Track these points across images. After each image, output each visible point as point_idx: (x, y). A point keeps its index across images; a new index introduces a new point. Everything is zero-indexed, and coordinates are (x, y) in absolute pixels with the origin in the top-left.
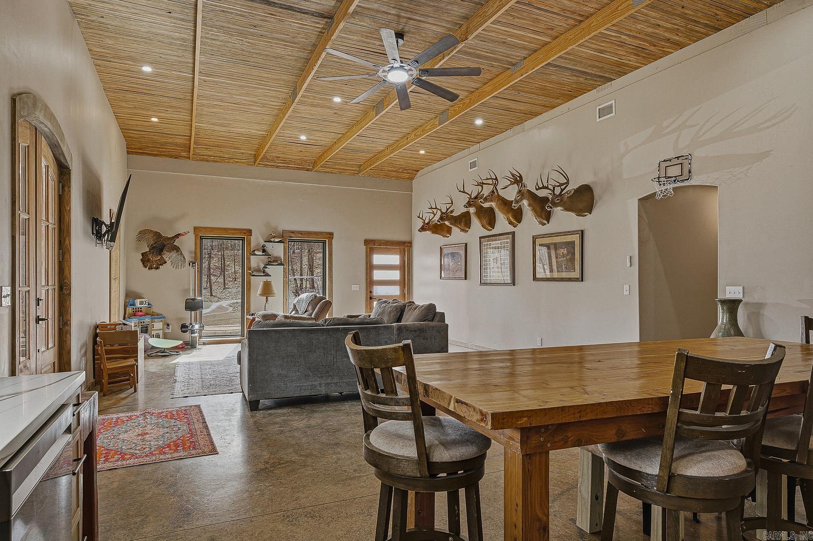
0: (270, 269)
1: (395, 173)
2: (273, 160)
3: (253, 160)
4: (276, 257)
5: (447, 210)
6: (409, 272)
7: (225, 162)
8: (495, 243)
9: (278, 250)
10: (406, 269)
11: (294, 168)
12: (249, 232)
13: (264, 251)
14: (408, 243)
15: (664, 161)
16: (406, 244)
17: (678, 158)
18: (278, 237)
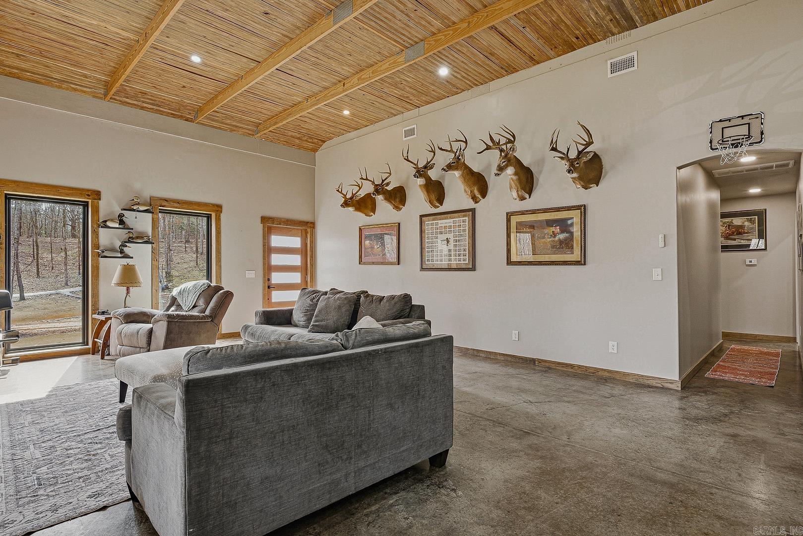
0: (130, 249)
1: (297, 141)
2: (135, 97)
3: (102, 91)
4: (140, 233)
5: (383, 181)
6: (312, 257)
7: (52, 86)
8: (443, 223)
9: (142, 222)
10: (308, 253)
11: (168, 114)
12: (97, 195)
13: (122, 222)
14: (311, 223)
15: (721, 121)
16: (309, 225)
17: (742, 117)
18: (144, 205)
